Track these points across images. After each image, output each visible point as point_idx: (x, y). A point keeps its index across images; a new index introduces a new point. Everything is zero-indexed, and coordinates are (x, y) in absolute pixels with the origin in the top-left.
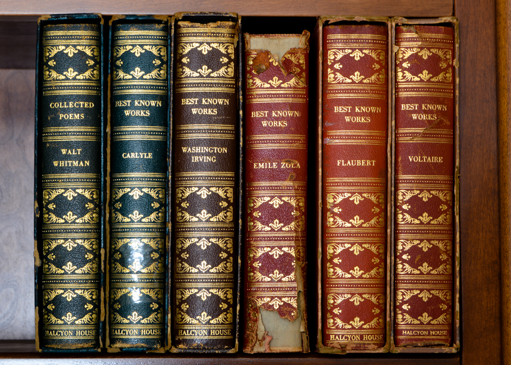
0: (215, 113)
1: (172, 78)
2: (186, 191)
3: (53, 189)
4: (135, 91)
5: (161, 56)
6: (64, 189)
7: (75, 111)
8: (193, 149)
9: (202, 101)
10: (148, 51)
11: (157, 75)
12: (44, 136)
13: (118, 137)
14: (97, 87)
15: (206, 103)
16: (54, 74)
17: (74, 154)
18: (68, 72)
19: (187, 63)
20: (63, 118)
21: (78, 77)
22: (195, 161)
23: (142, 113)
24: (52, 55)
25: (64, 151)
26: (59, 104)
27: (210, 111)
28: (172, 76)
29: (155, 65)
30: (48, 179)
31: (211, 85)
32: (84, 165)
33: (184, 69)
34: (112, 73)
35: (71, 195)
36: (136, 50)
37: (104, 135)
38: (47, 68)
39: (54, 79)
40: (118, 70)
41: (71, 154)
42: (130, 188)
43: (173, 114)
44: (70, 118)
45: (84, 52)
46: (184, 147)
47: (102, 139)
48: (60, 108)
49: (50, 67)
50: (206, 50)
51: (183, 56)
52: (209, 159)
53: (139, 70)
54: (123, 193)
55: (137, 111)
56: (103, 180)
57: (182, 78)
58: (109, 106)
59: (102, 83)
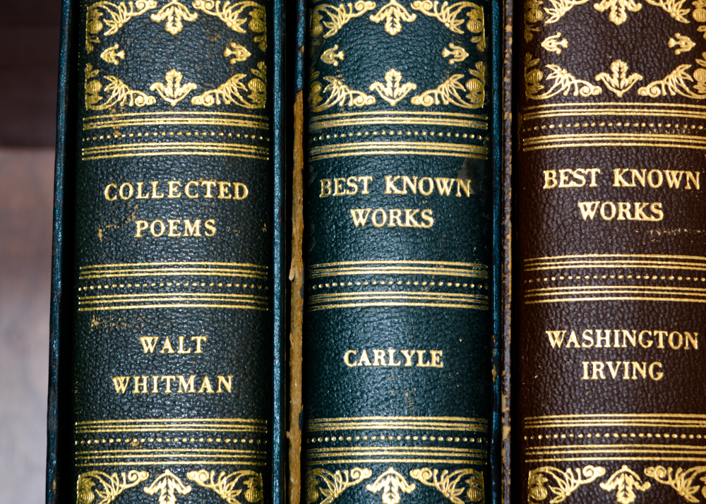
0: (657, 216)
1: (509, 103)
2: (562, 477)
3: (109, 470)
4: (386, 144)
5: (468, 34)
6: (147, 468)
7: (185, 209)
8: (585, 337)
9: (612, 175)
10: (427, 17)
11: (456, 95)
12: (83, 292)
13: (328, 297)
14: (258, 132)
15: (626, 184)
16: (119, 89)
17: (181, 351)
18: (165, 83)
19: (559, 51)
20: (146, 233)
21: (197, 100)
22: (595, 377)
23: (409, 217)
24: (114, 29)
25: (148, 343)
26: (135, 187)
27: (639, 211)
28: (508, 95)
29: (452, 62)
30: (93, 436)
31: (643, 124)
32: (215, 388)
33: (550, 71)
34: (307, 90)
35: (171, 492)
36: (388, 14)
37: (282, 291)
38: (97, 72)
39: (117, 107)
40: (326, 78)
41: (171, 351)
42: (370, 466)
43: (512, 219)
44: (171, 234)
45: (217, 19)
46: (553, 329)
47: (276, 303)
48: (138, 202)
49: (106, 68)
50: (622, 10)
51: (546, 31)
52: (642, 370)
53: (399, 76)
54: (347, 484)
55: (392, 211)
56: (278, 440)
57: (544, 102)
58: (298, 196)
59: (276, 120)
